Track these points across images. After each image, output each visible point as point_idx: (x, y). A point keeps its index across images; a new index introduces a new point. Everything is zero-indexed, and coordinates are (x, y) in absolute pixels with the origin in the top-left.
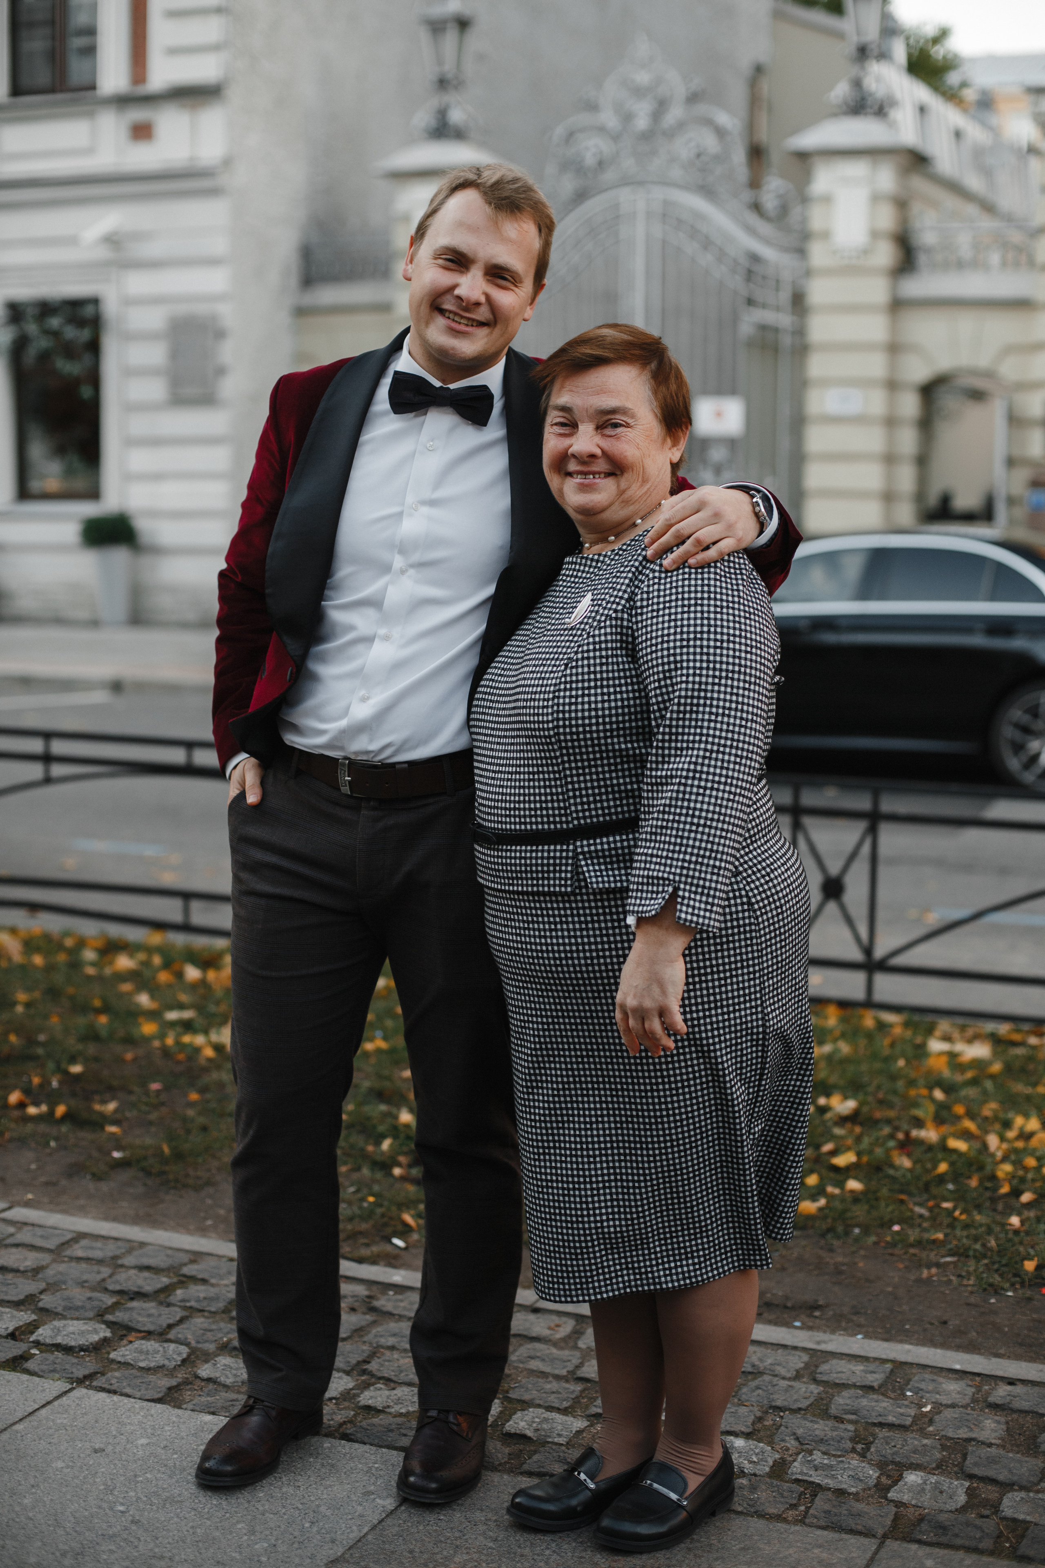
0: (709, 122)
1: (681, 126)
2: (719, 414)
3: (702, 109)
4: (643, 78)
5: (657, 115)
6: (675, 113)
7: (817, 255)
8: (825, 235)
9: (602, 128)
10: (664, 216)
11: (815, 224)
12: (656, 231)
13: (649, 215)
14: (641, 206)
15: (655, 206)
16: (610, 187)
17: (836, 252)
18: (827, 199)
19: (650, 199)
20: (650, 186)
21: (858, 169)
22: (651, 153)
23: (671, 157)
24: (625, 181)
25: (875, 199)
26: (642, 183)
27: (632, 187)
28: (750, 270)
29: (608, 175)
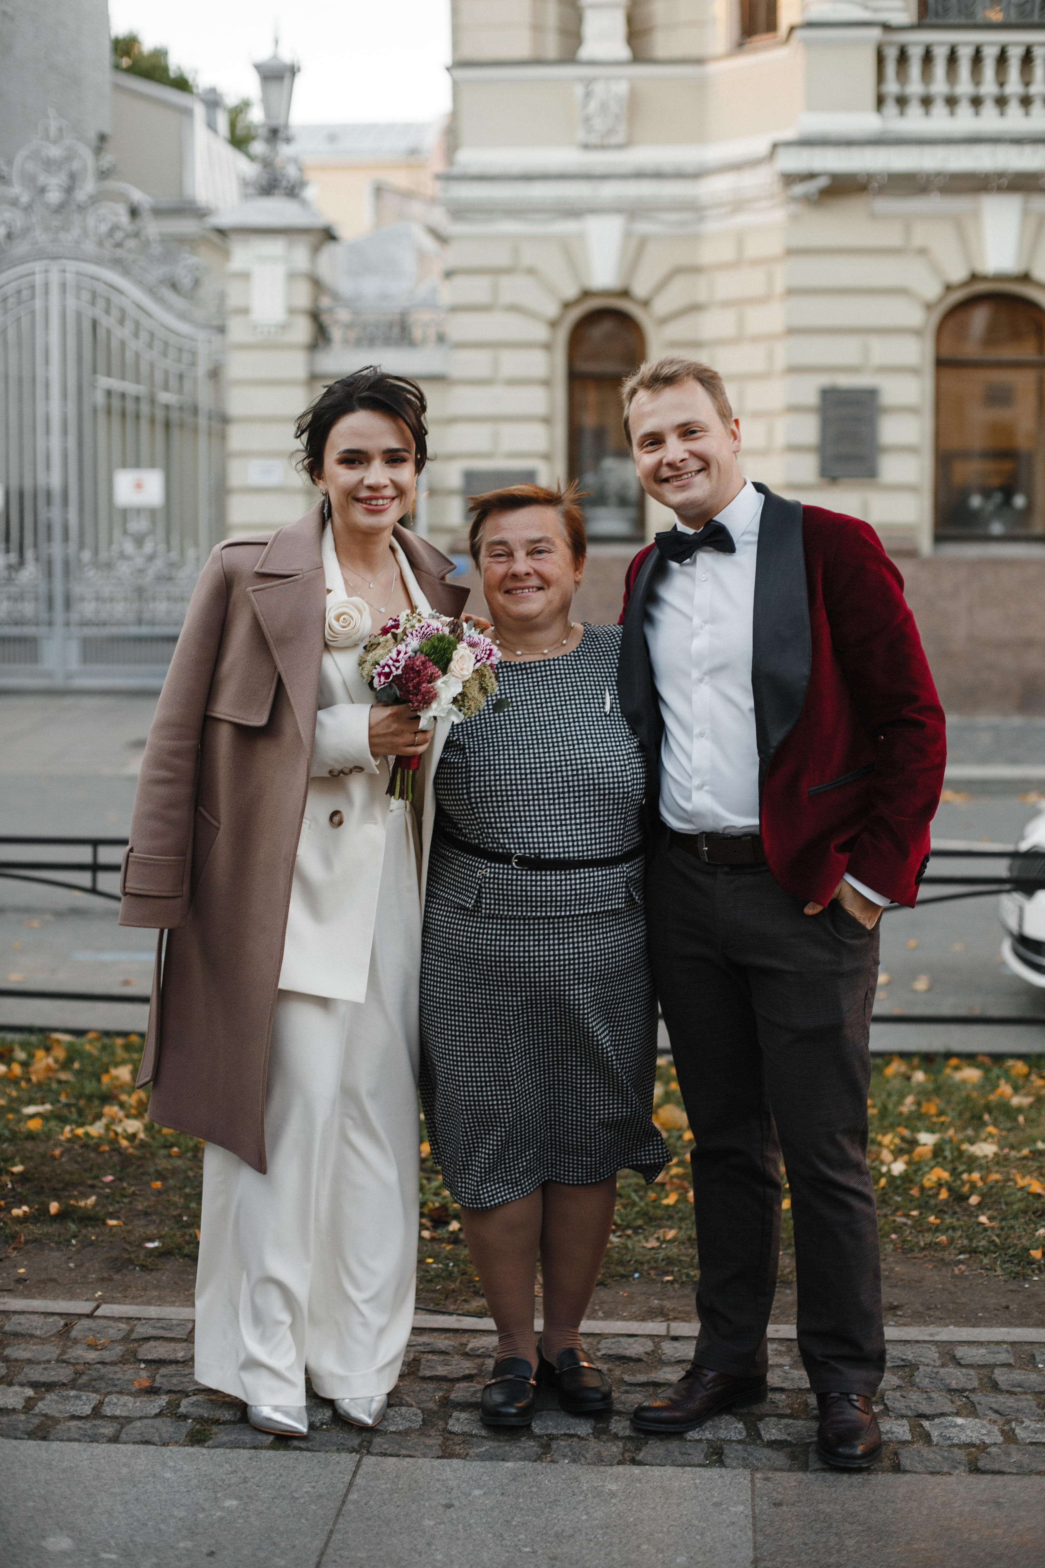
0: (121, 197)
1: (95, 199)
2: (139, 486)
3: (113, 184)
4: (55, 152)
5: (69, 190)
6: (88, 187)
7: (237, 331)
8: (245, 311)
9: (14, 203)
10: (79, 288)
11: (234, 300)
12: (71, 303)
13: (63, 287)
14: (55, 278)
15: (70, 277)
16: (23, 260)
17: (255, 327)
18: (245, 276)
19: (64, 271)
20: (64, 261)
21: (274, 247)
22: (65, 227)
23: (85, 233)
24: (40, 255)
25: (292, 276)
26: (55, 258)
27: (46, 262)
28: (166, 344)
29: (21, 248)
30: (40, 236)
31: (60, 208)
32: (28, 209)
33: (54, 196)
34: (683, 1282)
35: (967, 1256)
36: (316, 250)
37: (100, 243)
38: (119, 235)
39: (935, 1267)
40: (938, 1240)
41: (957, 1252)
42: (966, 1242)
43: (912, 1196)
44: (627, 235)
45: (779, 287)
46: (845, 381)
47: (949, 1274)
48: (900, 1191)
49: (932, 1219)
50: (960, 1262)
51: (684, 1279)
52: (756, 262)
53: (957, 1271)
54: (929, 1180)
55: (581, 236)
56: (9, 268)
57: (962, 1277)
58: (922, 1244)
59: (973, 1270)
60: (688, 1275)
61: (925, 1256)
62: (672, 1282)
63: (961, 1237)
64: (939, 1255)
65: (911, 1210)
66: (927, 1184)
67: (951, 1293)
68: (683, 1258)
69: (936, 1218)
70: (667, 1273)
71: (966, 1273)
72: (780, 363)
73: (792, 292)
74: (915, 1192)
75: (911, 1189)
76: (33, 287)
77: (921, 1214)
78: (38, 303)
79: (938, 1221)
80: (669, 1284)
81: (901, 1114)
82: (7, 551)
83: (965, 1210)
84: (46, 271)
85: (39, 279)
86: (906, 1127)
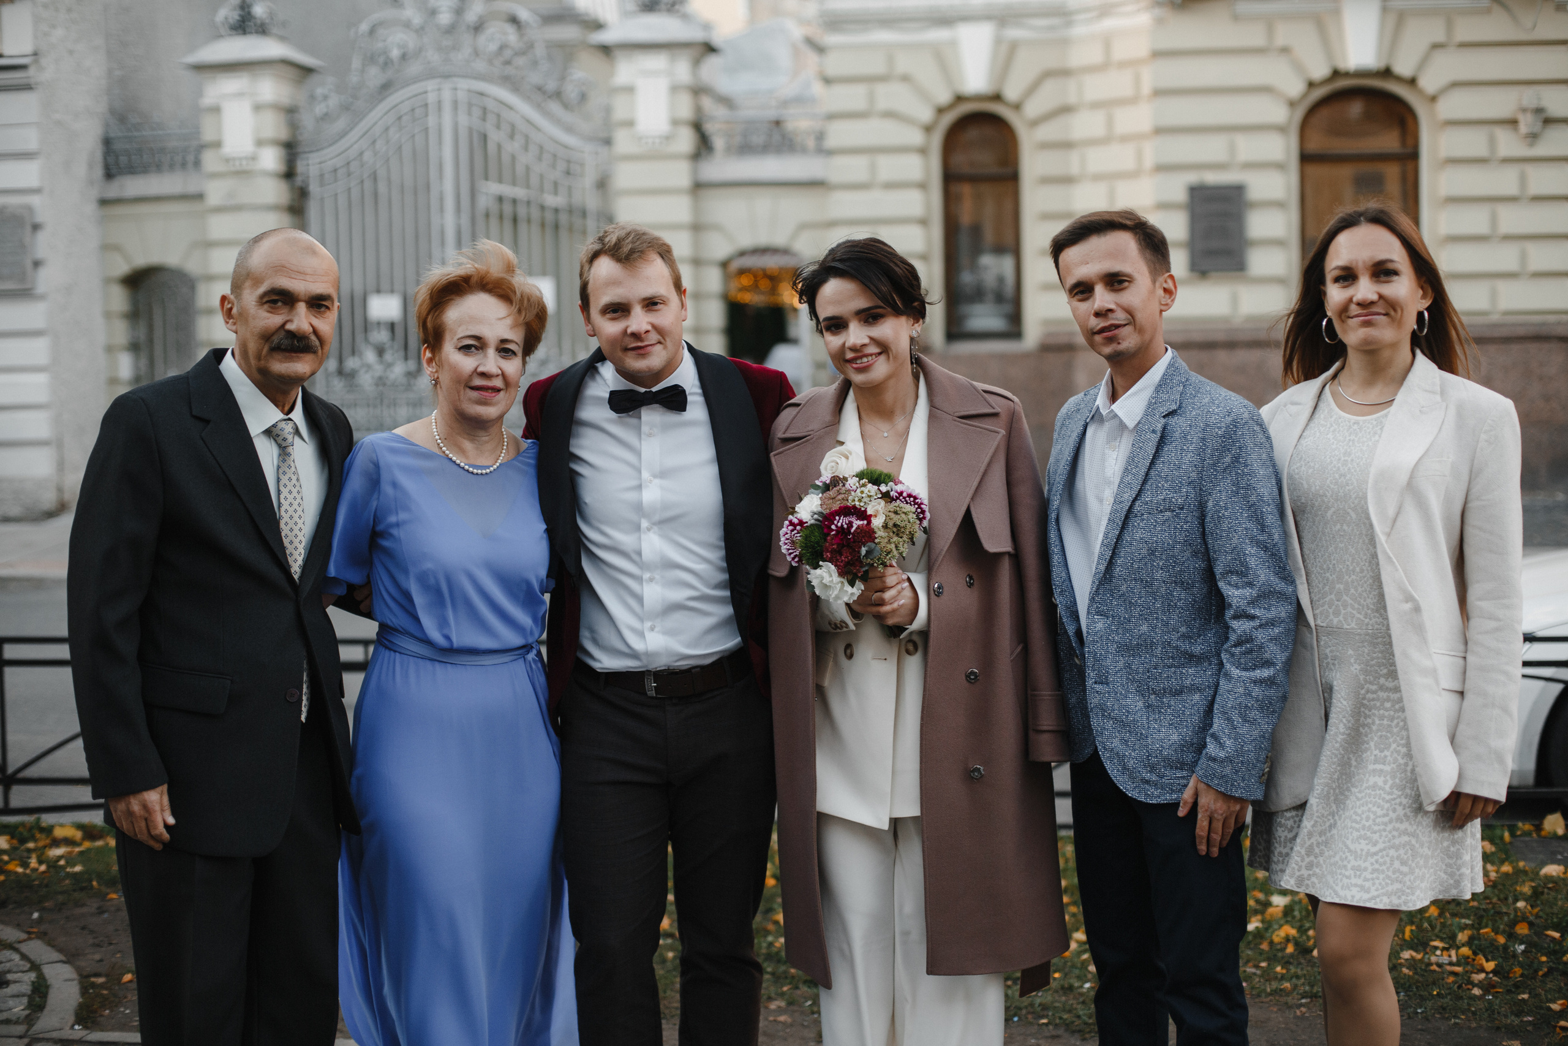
1: (485, 20)
5: (459, 11)
6: (477, 7)
7: (623, 142)
8: (630, 123)
9: (407, 25)
10: (470, 105)
11: (620, 113)
12: (463, 120)
13: (455, 104)
14: (447, 96)
15: (462, 96)
16: (416, 80)
17: (640, 139)
18: (630, 90)
19: (456, 89)
20: (456, 79)
21: (657, 62)
22: (455, 48)
23: (476, 53)
24: (431, 74)
25: (675, 89)
26: (447, 76)
27: (438, 80)
28: (555, 156)
29: (414, 68)
30: (433, 57)
31: (451, 30)
32: (420, 31)
33: (445, 18)
34: (1056, 1025)
35: (1309, 1000)
36: (697, 62)
37: (490, 62)
38: (508, 53)
39: (1279, 1010)
40: (1282, 987)
41: (1300, 997)
42: (1307, 988)
43: (1263, 950)
44: (998, 41)
45: (1146, 89)
46: (1212, 178)
47: (1292, 1016)
48: (1252, 946)
49: (1279, 969)
50: (1302, 1005)
51: (1058, 1021)
52: (1123, 65)
53: (1298, 1013)
54: (1277, 936)
55: (953, 44)
56: (403, 87)
57: (1303, 1017)
58: (1269, 990)
59: (1312, 1012)
60: (1061, 1018)
61: (1271, 1001)
62: (1046, 1025)
63: (1303, 984)
64: (1283, 999)
65: (1260, 962)
66: (1276, 939)
67: (1292, 1031)
68: (1057, 1004)
69: (1282, 968)
70: (1043, 1017)
71: (1307, 1015)
72: (1149, 162)
73: (1159, 93)
74: (1265, 946)
75: (1261, 943)
76: (426, 105)
77: (1269, 965)
78: (431, 121)
79: (1284, 971)
80: (1044, 1027)
81: (1256, 879)
82: (406, 358)
83: (1309, 961)
84: (439, 90)
85: (431, 98)
86: (1261, 891)
